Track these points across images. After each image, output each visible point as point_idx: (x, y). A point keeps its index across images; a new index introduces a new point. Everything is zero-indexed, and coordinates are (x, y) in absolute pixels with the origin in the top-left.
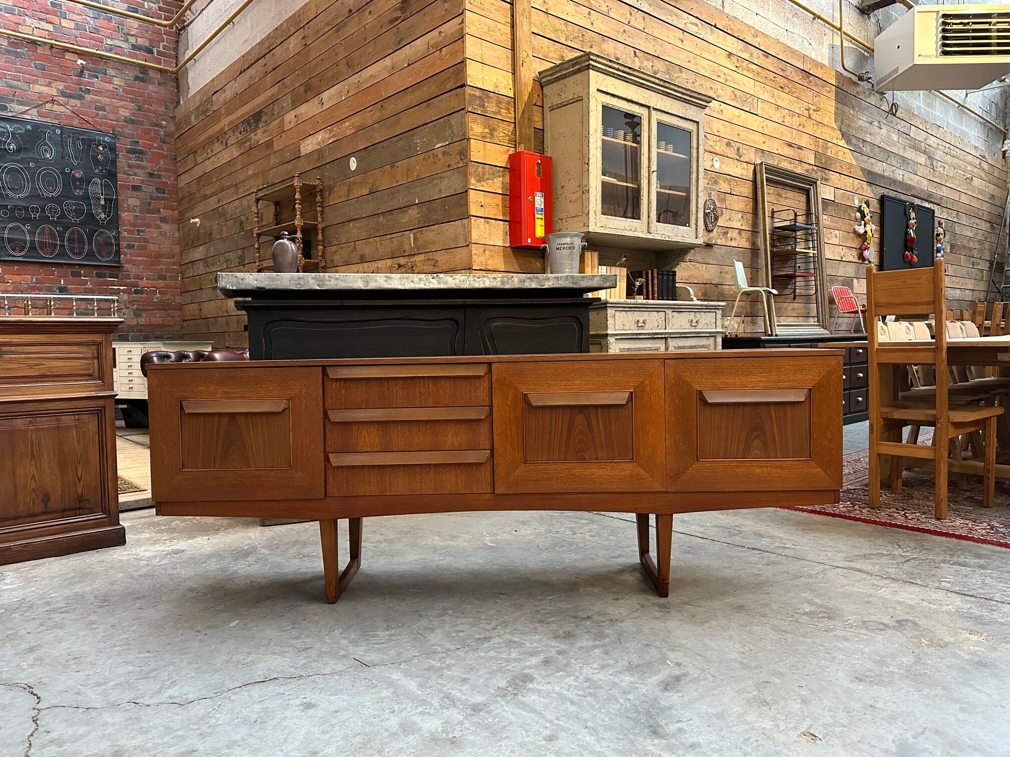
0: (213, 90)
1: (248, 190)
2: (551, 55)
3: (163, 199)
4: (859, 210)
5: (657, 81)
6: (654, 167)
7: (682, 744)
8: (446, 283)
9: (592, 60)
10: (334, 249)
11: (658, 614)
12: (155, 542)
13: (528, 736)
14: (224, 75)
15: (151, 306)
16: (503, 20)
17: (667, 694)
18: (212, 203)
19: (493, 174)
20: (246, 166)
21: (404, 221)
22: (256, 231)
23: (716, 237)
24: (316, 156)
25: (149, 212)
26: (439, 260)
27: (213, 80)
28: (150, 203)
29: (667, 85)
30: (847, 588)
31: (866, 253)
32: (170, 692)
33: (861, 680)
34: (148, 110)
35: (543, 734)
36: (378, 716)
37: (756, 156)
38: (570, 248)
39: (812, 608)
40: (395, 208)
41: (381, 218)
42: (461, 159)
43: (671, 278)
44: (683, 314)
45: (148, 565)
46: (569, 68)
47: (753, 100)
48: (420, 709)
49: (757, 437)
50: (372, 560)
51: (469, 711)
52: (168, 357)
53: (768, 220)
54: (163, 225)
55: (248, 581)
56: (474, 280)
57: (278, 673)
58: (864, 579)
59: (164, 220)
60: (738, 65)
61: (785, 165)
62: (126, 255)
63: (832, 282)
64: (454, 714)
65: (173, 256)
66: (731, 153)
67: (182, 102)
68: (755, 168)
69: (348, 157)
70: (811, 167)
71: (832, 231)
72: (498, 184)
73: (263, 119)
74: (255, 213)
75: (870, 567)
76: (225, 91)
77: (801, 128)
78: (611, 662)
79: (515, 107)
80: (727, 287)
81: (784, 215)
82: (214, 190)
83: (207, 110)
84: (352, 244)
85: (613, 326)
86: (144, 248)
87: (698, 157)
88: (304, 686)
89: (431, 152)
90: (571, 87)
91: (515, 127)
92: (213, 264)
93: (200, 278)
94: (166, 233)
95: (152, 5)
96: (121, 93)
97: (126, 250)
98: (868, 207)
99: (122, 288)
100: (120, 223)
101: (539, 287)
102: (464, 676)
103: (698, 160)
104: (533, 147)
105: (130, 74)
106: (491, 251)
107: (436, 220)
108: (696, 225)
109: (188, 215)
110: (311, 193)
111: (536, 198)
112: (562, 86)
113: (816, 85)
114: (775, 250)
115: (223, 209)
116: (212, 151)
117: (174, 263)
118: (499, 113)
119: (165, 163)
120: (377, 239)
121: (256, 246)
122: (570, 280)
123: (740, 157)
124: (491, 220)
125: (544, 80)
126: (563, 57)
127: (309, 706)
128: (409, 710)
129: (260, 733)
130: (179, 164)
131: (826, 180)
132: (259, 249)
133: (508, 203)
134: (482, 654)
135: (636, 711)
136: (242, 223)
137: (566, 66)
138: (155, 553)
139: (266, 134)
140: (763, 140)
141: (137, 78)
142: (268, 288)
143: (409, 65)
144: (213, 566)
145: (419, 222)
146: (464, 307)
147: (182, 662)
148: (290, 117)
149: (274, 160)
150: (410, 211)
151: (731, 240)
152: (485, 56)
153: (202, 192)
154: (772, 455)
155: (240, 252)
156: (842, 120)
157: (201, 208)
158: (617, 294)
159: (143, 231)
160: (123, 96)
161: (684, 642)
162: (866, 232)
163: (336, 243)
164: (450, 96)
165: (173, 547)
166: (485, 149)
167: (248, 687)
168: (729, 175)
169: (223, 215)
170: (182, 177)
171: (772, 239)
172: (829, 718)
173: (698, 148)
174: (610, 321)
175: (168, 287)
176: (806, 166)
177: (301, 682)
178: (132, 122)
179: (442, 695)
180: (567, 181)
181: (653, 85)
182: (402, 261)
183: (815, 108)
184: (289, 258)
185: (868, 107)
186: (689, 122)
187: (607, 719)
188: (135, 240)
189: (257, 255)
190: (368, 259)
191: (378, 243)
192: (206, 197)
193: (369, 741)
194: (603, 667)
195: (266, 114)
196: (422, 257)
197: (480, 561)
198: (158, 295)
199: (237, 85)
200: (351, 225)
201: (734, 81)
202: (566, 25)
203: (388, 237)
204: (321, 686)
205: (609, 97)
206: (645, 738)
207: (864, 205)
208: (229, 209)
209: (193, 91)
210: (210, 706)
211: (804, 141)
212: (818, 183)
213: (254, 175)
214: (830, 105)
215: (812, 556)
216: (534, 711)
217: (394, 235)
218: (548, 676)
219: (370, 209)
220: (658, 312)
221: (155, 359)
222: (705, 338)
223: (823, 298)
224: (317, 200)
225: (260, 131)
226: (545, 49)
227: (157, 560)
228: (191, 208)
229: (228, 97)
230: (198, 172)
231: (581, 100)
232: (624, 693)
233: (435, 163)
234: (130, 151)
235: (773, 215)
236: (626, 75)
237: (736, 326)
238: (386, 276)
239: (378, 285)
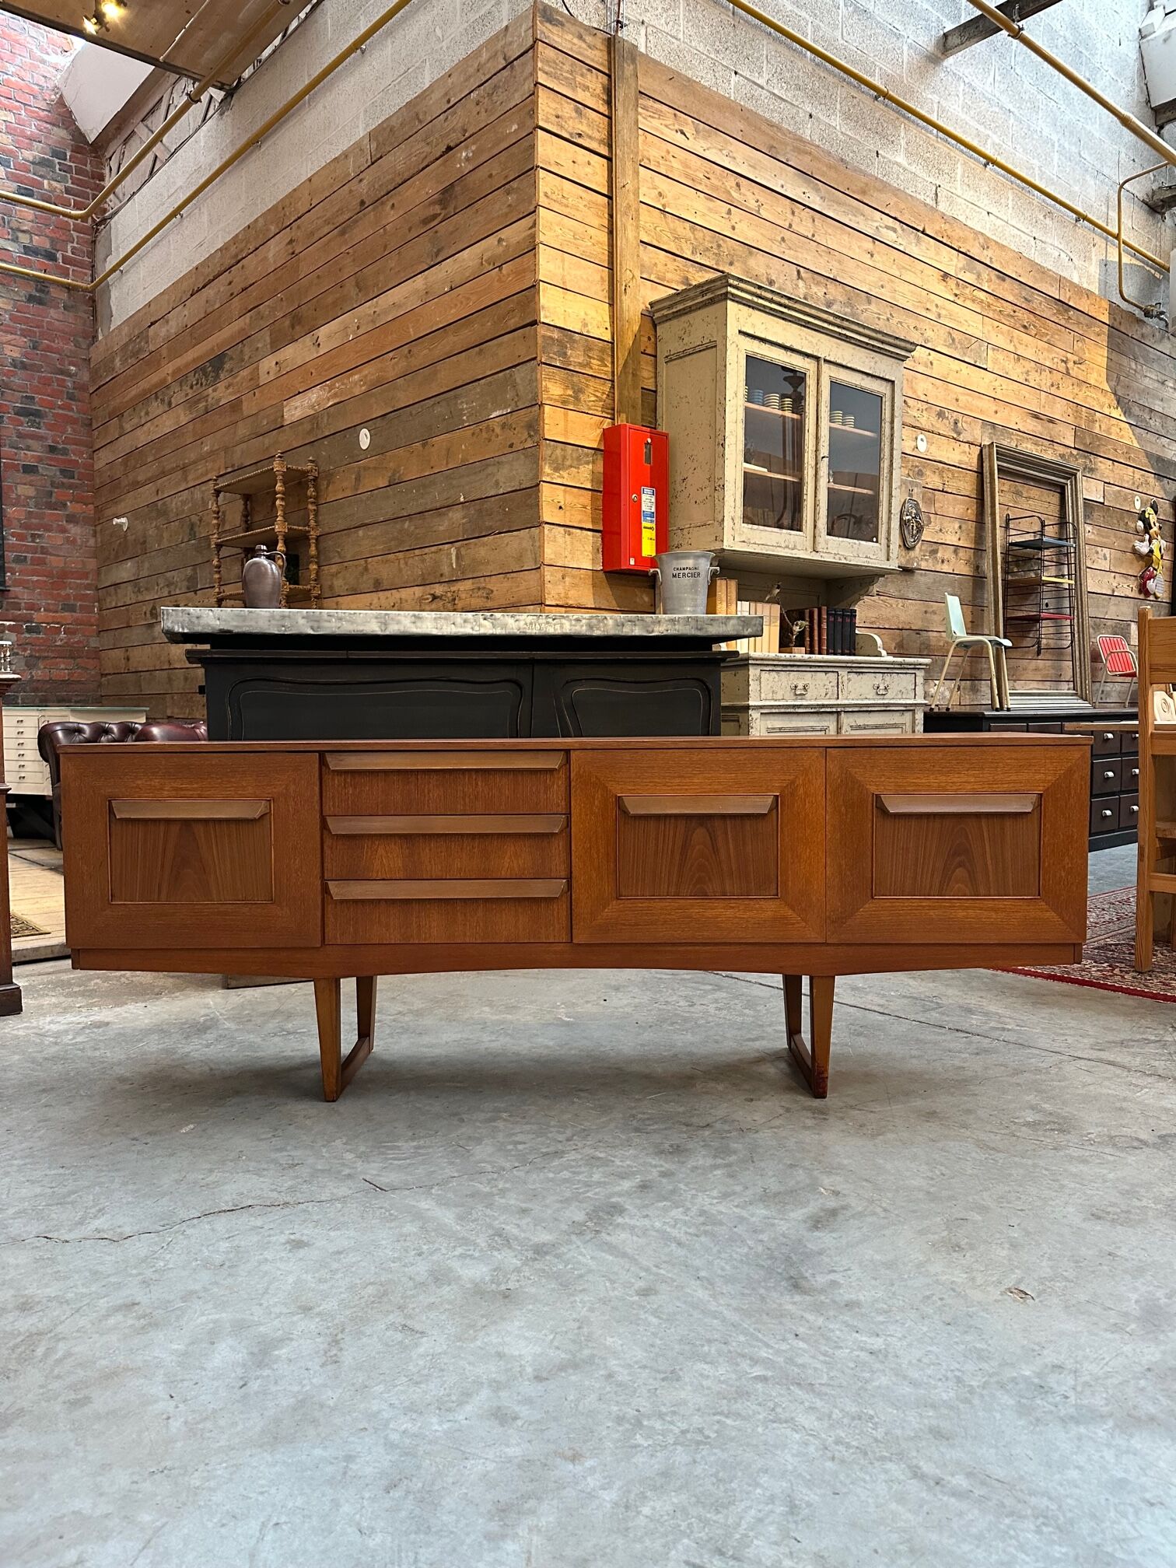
0: (148, 319)
1: (202, 475)
2: (669, 276)
3: (71, 487)
4: (1142, 517)
5: (831, 319)
6: (824, 451)
7: (834, 1302)
8: (505, 626)
9: (731, 285)
10: (334, 569)
11: (809, 1122)
12: (66, 1010)
13: (614, 1289)
14: (166, 297)
15: (52, 651)
16: (596, 222)
17: (817, 1234)
18: (146, 495)
19: (578, 459)
20: (199, 438)
21: (441, 528)
22: (214, 540)
23: (918, 557)
24: (307, 426)
25: (51, 506)
26: (494, 589)
27: (149, 304)
28: (51, 493)
29: (846, 324)
30: (1092, 1088)
31: (1151, 584)
32: (97, 1223)
33: (1099, 1218)
34: (49, 349)
35: (636, 1286)
36: (399, 1259)
37: (983, 433)
38: (693, 575)
39: (1037, 1117)
40: (428, 508)
41: (407, 525)
42: (530, 436)
43: (848, 620)
44: (865, 676)
45: (56, 1043)
46: (696, 297)
47: (980, 346)
48: (459, 1251)
49: (960, 865)
50: (390, 1040)
51: (530, 1254)
52: (80, 731)
53: (999, 532)
54: (70, 526)
55: (206, 1068)
56: (548, 623)
57: (253, 1198)
58: (1118, 1076)
59: (71, 519)
60: (958, 292)
61: (1028, 447)
62: (13, 574)
63: (1097, 628)
64: (509, 1258)
65: (85, 576)
66: (944, 427)
67: (100, 338)
68: (981, 451)
69: (355, 428)
70: (1069, 450)
71: (1099, 549)
72: (585, 474)
73: (227, 366)
74: (214, 512)
75: (1129, 1058)
76: (167, 322)
77: (1053, 390)
78: (738, 1189)
79: (613, 356)
80: (935, 634)
81: (1024, 525)
82: (150, 474)
83: (140, 350)
84: (363, 562)
85: (757, 695)
86: (41, 562)
87: (892, 435)
88: (291, 1217)
89: (484, 424)
90: (698, 326)
91: (613, 387)
92: (146, 589)
93: (127, 610)
94: (75, 540)
95: (55, 184)
96: (7, 322)
97: (14, 565)
98: (1156, 513)
99: (8, 623)
100: (5, 523)
101: (645, 634)
102: (524, 1205)
103: (892, 440)
104: (639, 418)
105: (21, 291)
106: (574, 577)
107: (491, 527)
108: (888, 539)
109: (108, 512)
110: (300, 483)
111: (644, 497)
112: (686, 325)
113: (1079, 323)
114: (1010, 578)
115: (164, 504)
116: (147, 413)
117: (87, 587)
118: (588, 365)
119: (74, 430)
120: (400, 555)
121: (215, 562)
122: (693, 623)
123: (959, 434)
124: (574, 530)
125: (657, 315)
126: (687, 279)
127: (298, 1245)
128: (444, 1251)
129: (230, 1280)
130: (96, 433)
131: (1092, 470)
132: (219, 567)
133: (600, 503)
134: (551, 1175)
135: (771, 1257)
136: (192, 526)
137: (691, 294)
138: (66, 1026)
139: (231, 390)
140: (995, 408)
141: (31, 298)
142: (236, 630)
143: (452, 289)
144: (153, 1046)
145: (465, 531)
146: (532, 662)
147: (112, 1182)
148: (268, 364)
149: (242, 430)
150: (450, 514)
151: (943, 562)
152: (568, 278)
153: (131, 477)
154: (982, 891)
155: (189, 571)
156: (1118, 378)
157: (130, 501)
158: (766, 646)
159: (39, 536)
160: (9, 326)
161: (845, 1162)
162: (1151, 551)
163: (337, 560)
164: (514, 339)
165: (92, 1018)
166: (566, 421)
167: (210, 1218)
168: (940, 462)
169: (163, 513)
170: (102, 454)
171: (1005, 561)
172: (1048, 1270)
173: (892, 422)
174: (753, 686)
175: (77, 622)
176: (1062, 450)
177: (286, 1211)
178: (24, 367)
179: (491, 1232)
180: (691, 471)
181: (825, 325)
182: (438, 590)
183: (1076, 358)
184: (268, 585)
185: (1159, 358)
186: (879, 381)
187: (728, 1267)
188: (28, 549)
189: (217, 576)
190: (385, 585)
191: (402, 562)
192: (136, 485)
193: (385, 1293)
194: (725, 1196)
195: (232, 358)
196: (468, 584)
197: (551, 1043)
198: (62, 635)
199: (186, 313)
200: (361, 533)
201: (951, 317)
202: (693, 230)
203: (417, 552)
204: (315, 1218)
205: (756, 342)
206: (782, 1294)
207: (1150, 510)
208: (174, 504)
209: (117, 321)
210: (156, 1244)
211: (1058, 410)
212: (1079, 475)
213: (212, 452)
214: (1098, 356)
215: (1044, 1042)
216: (624, 1255)
217: (426, 550)
218: (646, 1206)
219: (389, 508)
220: (826, 672)
221: (60, 734)
222: (898, 714)
223: (1082, 652)
224: (309, 493)
225: (221, 386)
226: (660, 267)
227: (70, 1037)
228: (114, 501)
229: (173, 331)
230: (125, 445)
231: (714, 347)
232: (755, 1231)
233: (490, 440)
234: (20, 412)
235: (1007, 524)
236: (785, 309)
237: (947, 694)
238: (414, 616)
239: (402, 629)
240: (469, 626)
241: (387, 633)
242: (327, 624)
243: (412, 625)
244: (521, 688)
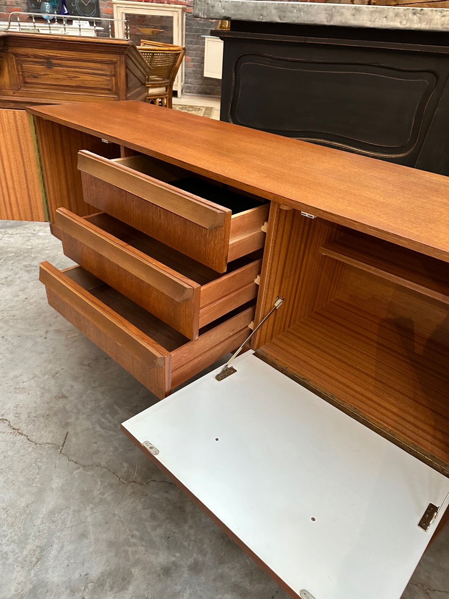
142: (233, 18)
238: (355, 9)
239: (343, 21)
240: (399, 20)
241: (332, 23)
242: (289, 14)
243: (352, 18)
244: (437, 77)
